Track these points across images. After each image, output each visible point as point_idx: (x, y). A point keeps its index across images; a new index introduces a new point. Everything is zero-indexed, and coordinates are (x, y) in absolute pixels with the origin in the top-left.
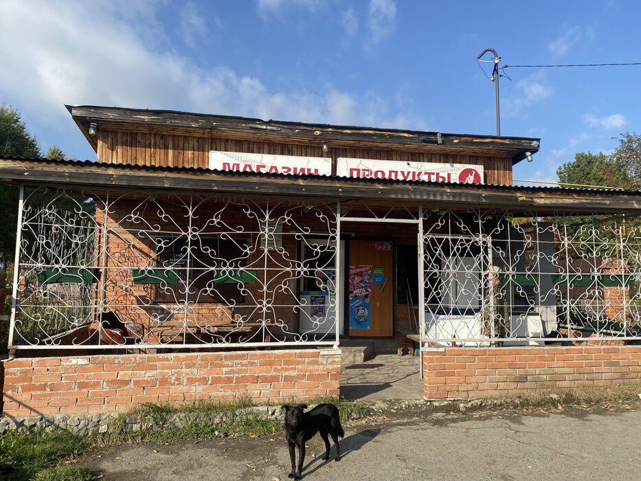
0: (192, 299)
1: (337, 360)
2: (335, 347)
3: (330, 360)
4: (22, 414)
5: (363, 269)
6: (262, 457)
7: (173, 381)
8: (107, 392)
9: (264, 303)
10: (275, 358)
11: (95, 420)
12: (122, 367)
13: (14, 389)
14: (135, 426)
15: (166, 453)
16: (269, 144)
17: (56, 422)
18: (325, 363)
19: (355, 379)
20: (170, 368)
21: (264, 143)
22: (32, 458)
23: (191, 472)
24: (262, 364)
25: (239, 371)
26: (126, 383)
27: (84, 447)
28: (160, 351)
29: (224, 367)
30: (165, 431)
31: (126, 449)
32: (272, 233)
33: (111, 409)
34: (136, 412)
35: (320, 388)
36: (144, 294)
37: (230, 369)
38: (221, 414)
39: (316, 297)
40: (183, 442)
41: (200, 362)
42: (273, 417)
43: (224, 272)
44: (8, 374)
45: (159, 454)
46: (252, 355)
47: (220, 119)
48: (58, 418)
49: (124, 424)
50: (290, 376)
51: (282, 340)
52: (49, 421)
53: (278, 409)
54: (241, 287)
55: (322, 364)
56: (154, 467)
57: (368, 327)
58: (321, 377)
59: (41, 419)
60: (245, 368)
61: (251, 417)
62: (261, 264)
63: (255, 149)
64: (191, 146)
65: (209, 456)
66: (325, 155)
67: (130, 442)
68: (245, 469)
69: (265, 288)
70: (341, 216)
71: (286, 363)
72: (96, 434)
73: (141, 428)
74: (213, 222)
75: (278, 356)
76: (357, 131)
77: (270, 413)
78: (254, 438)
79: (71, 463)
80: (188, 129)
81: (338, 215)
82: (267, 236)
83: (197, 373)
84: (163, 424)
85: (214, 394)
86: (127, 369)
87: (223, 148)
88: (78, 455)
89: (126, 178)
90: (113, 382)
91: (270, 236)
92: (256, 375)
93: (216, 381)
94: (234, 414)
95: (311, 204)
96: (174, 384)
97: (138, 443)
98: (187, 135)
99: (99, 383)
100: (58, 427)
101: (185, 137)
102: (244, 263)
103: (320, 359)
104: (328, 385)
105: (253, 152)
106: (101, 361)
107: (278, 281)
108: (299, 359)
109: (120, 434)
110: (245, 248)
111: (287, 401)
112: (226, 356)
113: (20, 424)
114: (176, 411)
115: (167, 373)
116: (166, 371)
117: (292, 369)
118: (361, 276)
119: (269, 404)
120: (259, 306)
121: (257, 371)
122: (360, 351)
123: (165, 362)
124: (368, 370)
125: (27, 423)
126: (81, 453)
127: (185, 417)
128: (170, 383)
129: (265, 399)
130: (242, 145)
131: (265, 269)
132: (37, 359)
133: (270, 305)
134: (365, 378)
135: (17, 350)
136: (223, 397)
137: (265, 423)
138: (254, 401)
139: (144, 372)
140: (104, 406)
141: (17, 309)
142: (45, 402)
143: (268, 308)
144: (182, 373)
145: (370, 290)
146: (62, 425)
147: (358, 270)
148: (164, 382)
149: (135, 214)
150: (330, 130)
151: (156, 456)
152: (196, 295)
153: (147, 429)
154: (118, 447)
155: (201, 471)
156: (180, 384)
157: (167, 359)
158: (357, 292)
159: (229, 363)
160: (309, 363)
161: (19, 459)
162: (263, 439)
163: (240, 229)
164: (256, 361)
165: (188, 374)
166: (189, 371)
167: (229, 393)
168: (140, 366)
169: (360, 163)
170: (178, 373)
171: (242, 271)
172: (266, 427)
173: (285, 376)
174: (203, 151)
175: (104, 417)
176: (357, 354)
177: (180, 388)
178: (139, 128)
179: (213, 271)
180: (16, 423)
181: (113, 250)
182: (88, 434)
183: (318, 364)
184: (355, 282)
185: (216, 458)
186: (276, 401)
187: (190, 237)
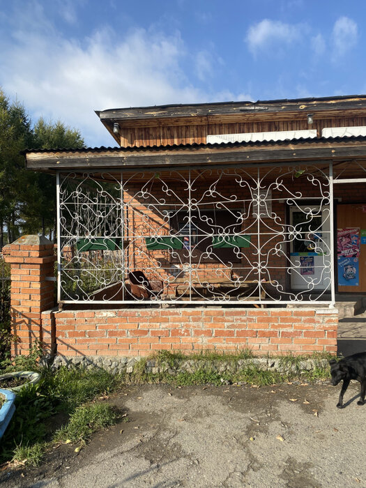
0: (194, 261)
1: (334, 319)
2: (331, 307)
3: (326, 319)
4: (70, 354)
5: (351, 231)
6: (264, 411)
7: (183, 333)
8: (131, 340)
9: (259, 265)
10: (272, 315)
11: (123, 362)
12: (141, 319)
13: (63, 335)
14: (154, 369)
15: (179, 397)
16: (257, 124)
17: (95, 362)
18: (321, 321)
19: (349, 333)
20: (180, 321)
21: (253, 123)
22: (74, 393)
23: (199, 419)
24: (261, 321)
25: (240, 326)
26: (146, 332)
27: (115, 384)
28: (171, 306)
29: (225, 321)
30: (178, 375)
31: (147, 390)
32: (264, 200)
33: (135, 353)
34: (154, 358)
35: (317, 344)
36: (163, 257)
37: (231, 323)
38: (225, 364)
39: (305, 258)
40: (194, 386)
41: (204, 317)
42: (273, 369)
43: (221, 238)
44: (58, 323)
45: (173, 397)
46: (251, 312)
47: (214, 106)
48: (96, 358)
49: (145, 366)
50: (287, 333)
51: (278, 299)
52: (89, 361)
53: (277, 362)
54: (237, 250)
55: (319, 322)
56: (169, 412)
57: (357, 284)
58: (317, 334)
59: (84, 359)
60: (245, 323)
61: (252, 368)
62: (254, 229)
63: (246, 129)
64: (192, 133)
65: (215, 404)
66: (310, 127)
67: (150, 382)
68: (249, 422)
69: (259, 251)
70: (334, 179)
71: (283, 320)
72: (124, 373)
73: (159, 371)
74: (209, 193)
75: (275, 314)
76: (342, 101)
77: (270, 365)
78: (256, 388)
79: (104, 399)
80: (188, 120)
81: (331, 178)
82: (259, 203)
83: (202, 326)
84: (177, 369)
85: (218, 345)
86: (146, 321)
87: (218, 132)
88: (110, 392)
89: (134, 159)
90: (134, 332)
91: (262, 203)
92: (255, 330)
93: (219, 333)
94: (237, 364)
95: (302, 169)
96: (183, 335)
97: (157, 384)
98: (188, 124)
99: (124, 332)
100: (96, 366)
101: (187, 127)
102: (239, 229)
103: (316, 318)
104: (325, 342)
105: (243, 132)
106: (125, 314)
107: (272, 244)
108: (295, 317)
109: (142, 375)
110: (239, 215)
111: (286, 355)
112: (226, 313)
113: (69, 362)
114: (186, 358)
115: (178, 325)
116: (177, 323)
117: (289, 326)
118: (349, 237)
119: (268, 357)
120: (254, 268)
121: (256, 326)
122: (350, 306)
123: (174, 316)
124: (360, 324)
125: (73, 361)
126: (113, 390)
127: (195, 364)
128: (180, 334)
129: (265, 352)
130: (234, 128)
131: (259, 234)
132: (78, 311)
133: (264, 267)
134: (358, 333)
135: (64, 304)
136: (226, 348)
137: (265, 374)
138: (254, 353)
139: (159, 324)
140: (130, 351)
141: (62, 272)
142: (86, 346)
143: (263, 270)
144: (190, 326)
145: (358, 250)
146: (99, 364)
147: (346, 232)
148: (176, 333)
149: (144, 191)
150: (315, 102)
151: (170, 400)
152: (198, 258)
153: (164, 372)
154: (141, 386)
155: (208, 420)
156: (188, 335)
157: (177, 314)
158: (345, 252)
159: (230, 318)
160: (305, 321)
161: (65, 393)
162: (264, 389)
163: (234, 198)
164: (254, 318)
165: (195, 327)
166: (195, 324)
167: (231, 344)
168: (155, 319)
169: (346, 131)
170: (186, 325)
171: (237, 236)
172: (267, 378)
173: (282, 332)
174: (202, 136)
175: (129, 360)
176: (348, 309)
177: (189, 338)
178: (151, 123)
179: (211, 238)
180: (67, 361)
181: (137, 224)
182: (118, 373)
183: (315, 323)
184: (343, 243)
185: (222, 407)
186: (275, 354)
187: (190, 208)
